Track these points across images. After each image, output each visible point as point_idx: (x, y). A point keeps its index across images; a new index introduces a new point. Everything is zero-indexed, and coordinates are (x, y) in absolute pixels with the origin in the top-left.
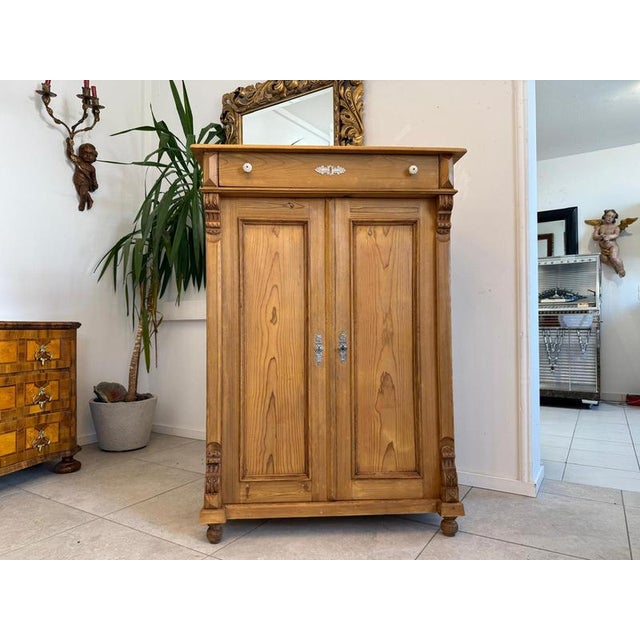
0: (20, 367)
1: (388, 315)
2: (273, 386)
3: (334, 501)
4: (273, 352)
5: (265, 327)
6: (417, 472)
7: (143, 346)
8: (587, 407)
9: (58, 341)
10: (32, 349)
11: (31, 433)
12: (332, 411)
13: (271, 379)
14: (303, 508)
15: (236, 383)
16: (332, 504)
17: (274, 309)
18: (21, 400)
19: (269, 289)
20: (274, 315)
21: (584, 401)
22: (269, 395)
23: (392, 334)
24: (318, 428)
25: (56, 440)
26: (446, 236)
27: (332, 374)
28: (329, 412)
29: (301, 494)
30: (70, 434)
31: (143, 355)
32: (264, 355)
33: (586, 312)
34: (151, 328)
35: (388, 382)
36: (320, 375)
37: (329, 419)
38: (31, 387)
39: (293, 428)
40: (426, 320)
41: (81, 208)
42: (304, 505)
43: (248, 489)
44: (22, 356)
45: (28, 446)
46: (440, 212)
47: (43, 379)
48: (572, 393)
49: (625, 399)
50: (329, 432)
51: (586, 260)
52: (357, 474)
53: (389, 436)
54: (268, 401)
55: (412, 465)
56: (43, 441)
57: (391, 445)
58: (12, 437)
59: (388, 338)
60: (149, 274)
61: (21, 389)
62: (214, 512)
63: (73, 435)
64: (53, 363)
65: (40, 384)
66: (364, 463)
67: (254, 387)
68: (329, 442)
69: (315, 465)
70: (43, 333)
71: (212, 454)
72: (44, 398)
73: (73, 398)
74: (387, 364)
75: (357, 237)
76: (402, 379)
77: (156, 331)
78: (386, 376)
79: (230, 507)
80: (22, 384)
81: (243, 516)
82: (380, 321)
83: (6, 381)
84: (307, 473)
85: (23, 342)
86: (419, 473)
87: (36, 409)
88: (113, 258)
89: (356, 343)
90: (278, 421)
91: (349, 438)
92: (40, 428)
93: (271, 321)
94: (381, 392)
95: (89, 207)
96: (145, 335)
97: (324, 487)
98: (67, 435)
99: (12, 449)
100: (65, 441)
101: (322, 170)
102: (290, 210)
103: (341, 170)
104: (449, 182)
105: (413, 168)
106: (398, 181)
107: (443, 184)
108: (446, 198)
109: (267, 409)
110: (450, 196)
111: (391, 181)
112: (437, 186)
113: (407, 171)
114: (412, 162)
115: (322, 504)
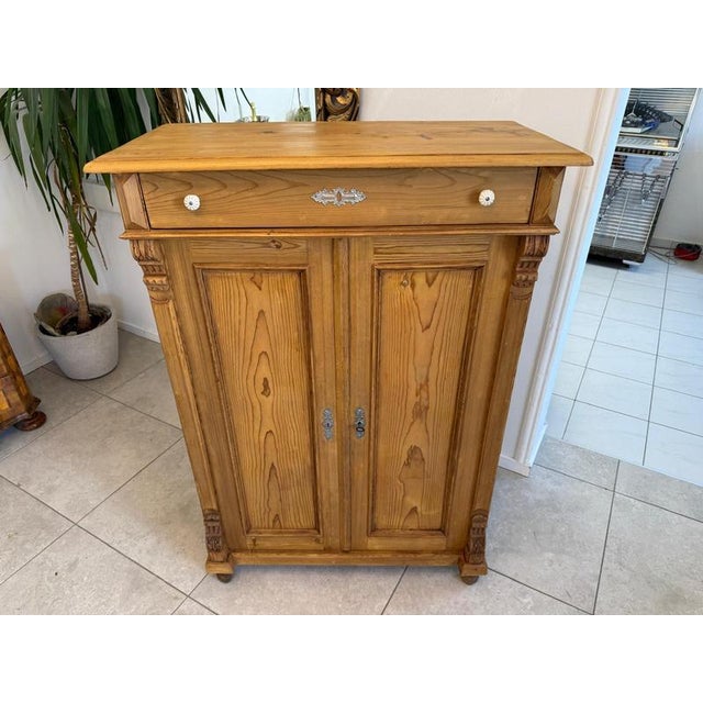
1: (424, 386)
2: (272, 458)
3: (347, 552)
4: (269, 425)
5: (255, 400)
6: (442, 530)
12: (347, 483)
13: (269, 452)
14: (314, 559)
15: (226, 457)
16: (346, 556)
17: (265, 379)
20: (266, 386)
22: (269, 466)
23: (427, 408)
24: (330, 495)
26: (527, 291)
27: (346, 450)
28: (341, 484)
29: (314, 545)
32: (257, 428)
33: (662, 153)
35: (417, 456)
36: (330, 450)
37: (341, 491)
39: (299, 496)
40: (477, 392)
42: (315, 556)
43: (254, 541)
46: (525, 259)
48: (615, 251)
49: (674, 247)
50: (341, 501)
52: (373, 530)
53: (412, 501)
54: (267, 471)
55: (437, 524)
57: (414, 509)
59: (421, 412)
66: (382, 521)
67: (248, 458)
68: (342, 510)
69: (327, 524)
71: (209, 518)
74: (416, 437)
75: (384, 288)
76: (436, 454)
77: (93, 229)
78: (414, 450)
79: (237, 555)
81: (251, 563)
82: (412, 392)
84: (317, 528)
86: (443, 532)
89: (377, 416)
90: (282, 488)
91: (366, 505)
93: (264, 394)
94: (407, 464)
96: (79, 241)
97: (338, 541)
102: (277, 252)
103: (358, 197)
104: (547, 217)
105: (487, 196)
106: (460, 211)
107: (537, 218)
108: (538, 242)
109: (266, 480)
110: (545, 238)
111: (446, 212)
112: (525, 219)
113: (474, 198)
114: (486, 178)
115: (335, 556)
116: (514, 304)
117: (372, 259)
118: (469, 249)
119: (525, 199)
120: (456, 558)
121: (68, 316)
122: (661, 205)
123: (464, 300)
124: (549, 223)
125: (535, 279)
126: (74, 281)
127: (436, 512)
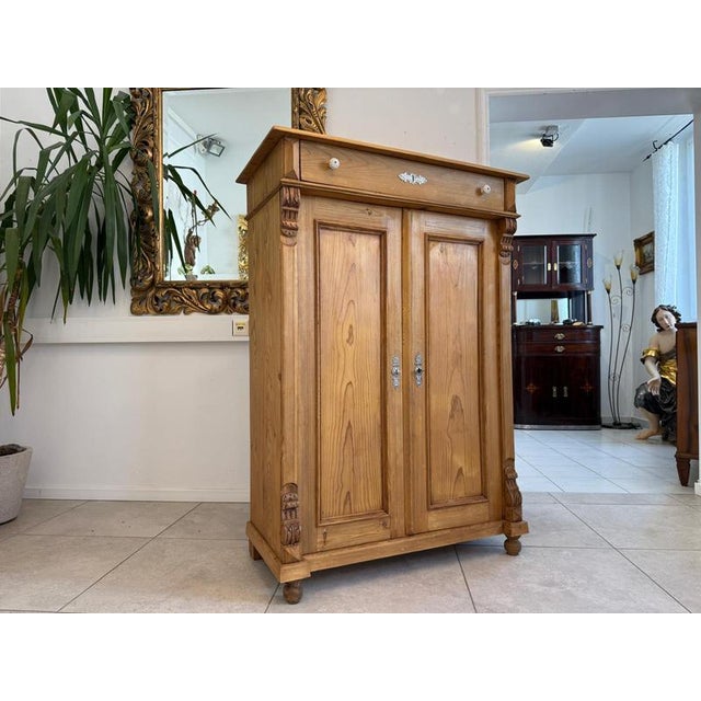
1: (458, 335)
2: (349, 415)
3: (412, 535)
4: (350, 377)
5: (340, 347)
6: (483, 495)
12: (408, 437)
13: (347, 407)
14: (386, 547)
15: (312, 412)
16: (412, 539)
17: (351, 327)
19: (345, 305)
20: (351, 334)
22: (346, 424)
23: (461, 356)
26: (507, 259)
28: (406, 440)
32: (340, 378)
35: (458, 406)
36: (397, 400)
39: (370, 461)
42: (386, 543)
43: (325, 534)
52: (432, 505)
53: (459, 461)
54: (344, 433)
55: (478, 489)
57: (460, 470)
59: (458, 359)
62: (296, 565)
66: (437, 491)
67: (329, 418)
69: (394, 499)
71: (288, 497)
74: (456, 387)
75: (431, 252)
76: (469, 403)
78: (456, 400)
79: (309, 558)
81: (324, 567)
82: (451, 342)
84: (385, 508)
86: (486, 497)
89: (429, 365)
90: (355, 453)
91: (424, 467)
93: (348, 341)
94: (452, 416)
97: (402, 522)
101: (405, 177)
109: (344, 440)
115: (402, 541)
117: (425, 229)
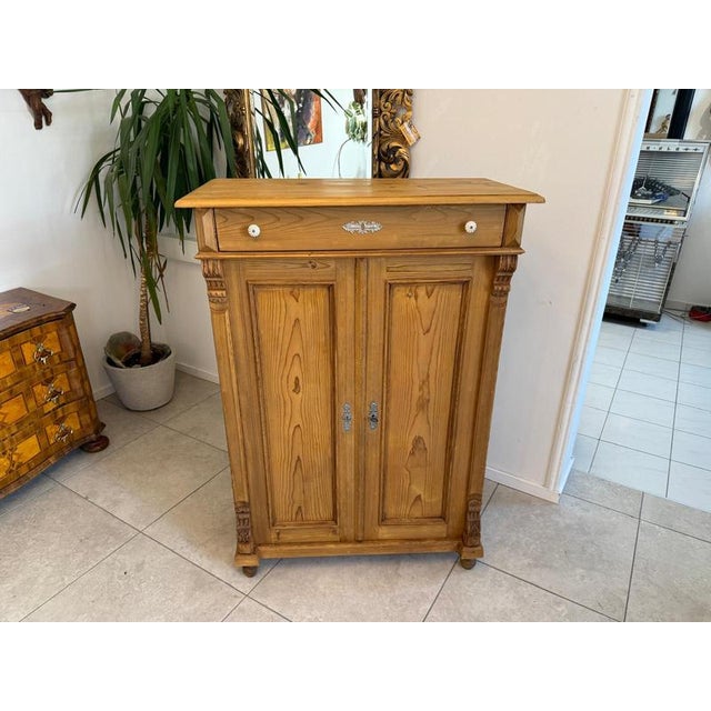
0: (21, 375)
1: (425, 382)
2: (298, 451)
3: (360, 542)
4: (298, 420)
5: (287, 396)
6: (443, 517)
7: (149, 296)
8: (644, 325)
9: (55, 333)
10: (29, 351)
11: (52, 430)
12: (361, 474)
13: (296, 445)
15: (259, 449)
16: (359, 546)
17: (297, 378)
18: (32, 404)
19: (290, 360)
20: (297, 384)
21: (642, 320)
22: (295, 459)
23: (429, 401)
24: (347, 485)
25: (79, 427)
26: (503, 299)
27: (361, 440)
28: (357, 473)
29: (331, 536)
30: (91, 417)
31: (151, 306)
32: (287, 422)
33: (672, 222)
34: (155, 273)
35: (421, 446)
36: (348, 442)
37: (357, 481)
38: (38, 389)
39: (320, 486)
40: (468, 387)
41: (38, 126)
42: (332, 546)
43: (278, 534)
44: (20, 362)
45: (52, 442)
46: (499, 274)
47: (49, 376)
48: (632, 311)
49: (689, 309)
50: (357, 490)
51: (691, 149)
52: (384, 520)
53: (418, 489)
54: (293, 465)
55: (438, 512)
56: (66, 432)
57: (419, 497)
58: (33, 440)
59: (423, 405)
60: (142, 207)
61: (29, 394)
62: (247, 557)
63: (94, 416)
64: (56, 357)
65: (48, 382)
66: (391, 511)
67: (278, 451)
68: (357, 497)
69: (343, 514)
70: (37, 331)
71: (240, 510)
72: (55, 394)
73: (86, 383)
74: (420, 429)
75: (394, 299)
76: (435, 443)
77: (161, 276)
78: (418, 440)
79: (262, 549)
80: (28, 389)
81: (274, 556)
82: (416, 388)
83: (11, 392)
84: (335, 520)
85: (17, 348)
86: (445, 520)
87: (50, 406)
88: (94, 186)
89: (387, 409)
90: (305, 480)
91: (377, 494)
92: (59, 422)
93: (294, 391)
94: (412, 454)
95: (48, 123)
96: (150, 284)
97: (352, 531)
98: (89, 421)
99: (37, 450)
100: (88, 426)
101: (351, 227)
102: (312, 270)
103: (376, 227)
104: (515, 241)
105: (471, 226)
106: (450, 238)
107: (507, 242)
108: (509, 260)
109: (293, 470)
110: (515, 257)
111: (441, 238)
112: (499, 243)
113: (462, 227)
114: (470, 214)
115: (350, 546)
116: (494, 310)
117: (385, 276)
118: (458, 267)
119: (499, 228)
120: (456, 543)
121: (132, 352)
122: (673, 269)
123: (456, 309)
124: (517, 246)
125: (508, 290)
126: (141, 320)
127: (438, 498)
